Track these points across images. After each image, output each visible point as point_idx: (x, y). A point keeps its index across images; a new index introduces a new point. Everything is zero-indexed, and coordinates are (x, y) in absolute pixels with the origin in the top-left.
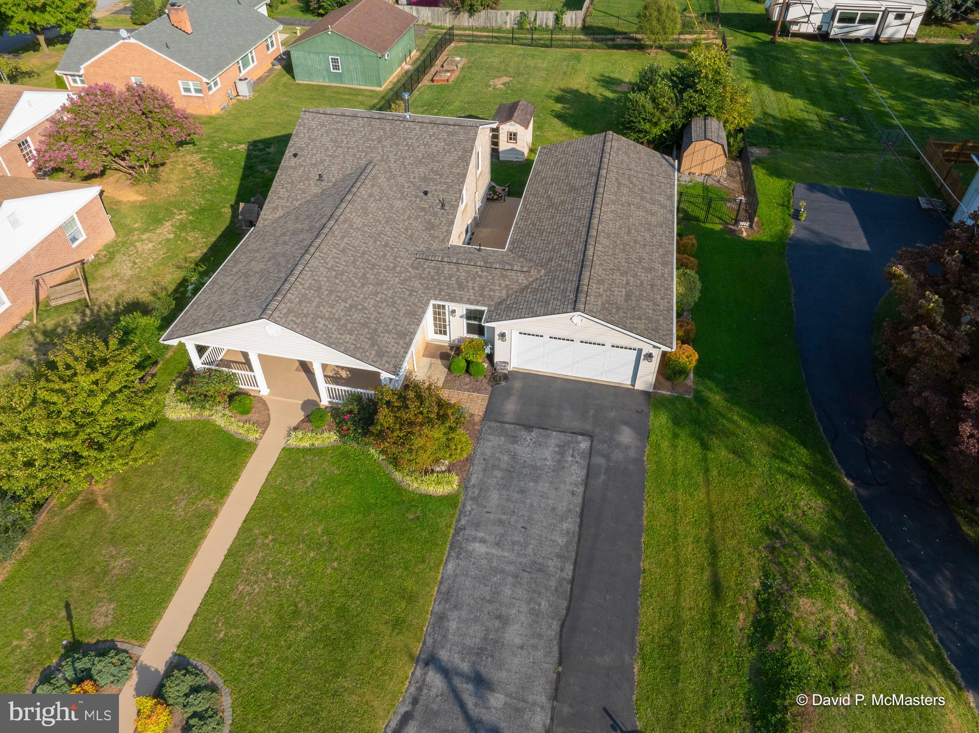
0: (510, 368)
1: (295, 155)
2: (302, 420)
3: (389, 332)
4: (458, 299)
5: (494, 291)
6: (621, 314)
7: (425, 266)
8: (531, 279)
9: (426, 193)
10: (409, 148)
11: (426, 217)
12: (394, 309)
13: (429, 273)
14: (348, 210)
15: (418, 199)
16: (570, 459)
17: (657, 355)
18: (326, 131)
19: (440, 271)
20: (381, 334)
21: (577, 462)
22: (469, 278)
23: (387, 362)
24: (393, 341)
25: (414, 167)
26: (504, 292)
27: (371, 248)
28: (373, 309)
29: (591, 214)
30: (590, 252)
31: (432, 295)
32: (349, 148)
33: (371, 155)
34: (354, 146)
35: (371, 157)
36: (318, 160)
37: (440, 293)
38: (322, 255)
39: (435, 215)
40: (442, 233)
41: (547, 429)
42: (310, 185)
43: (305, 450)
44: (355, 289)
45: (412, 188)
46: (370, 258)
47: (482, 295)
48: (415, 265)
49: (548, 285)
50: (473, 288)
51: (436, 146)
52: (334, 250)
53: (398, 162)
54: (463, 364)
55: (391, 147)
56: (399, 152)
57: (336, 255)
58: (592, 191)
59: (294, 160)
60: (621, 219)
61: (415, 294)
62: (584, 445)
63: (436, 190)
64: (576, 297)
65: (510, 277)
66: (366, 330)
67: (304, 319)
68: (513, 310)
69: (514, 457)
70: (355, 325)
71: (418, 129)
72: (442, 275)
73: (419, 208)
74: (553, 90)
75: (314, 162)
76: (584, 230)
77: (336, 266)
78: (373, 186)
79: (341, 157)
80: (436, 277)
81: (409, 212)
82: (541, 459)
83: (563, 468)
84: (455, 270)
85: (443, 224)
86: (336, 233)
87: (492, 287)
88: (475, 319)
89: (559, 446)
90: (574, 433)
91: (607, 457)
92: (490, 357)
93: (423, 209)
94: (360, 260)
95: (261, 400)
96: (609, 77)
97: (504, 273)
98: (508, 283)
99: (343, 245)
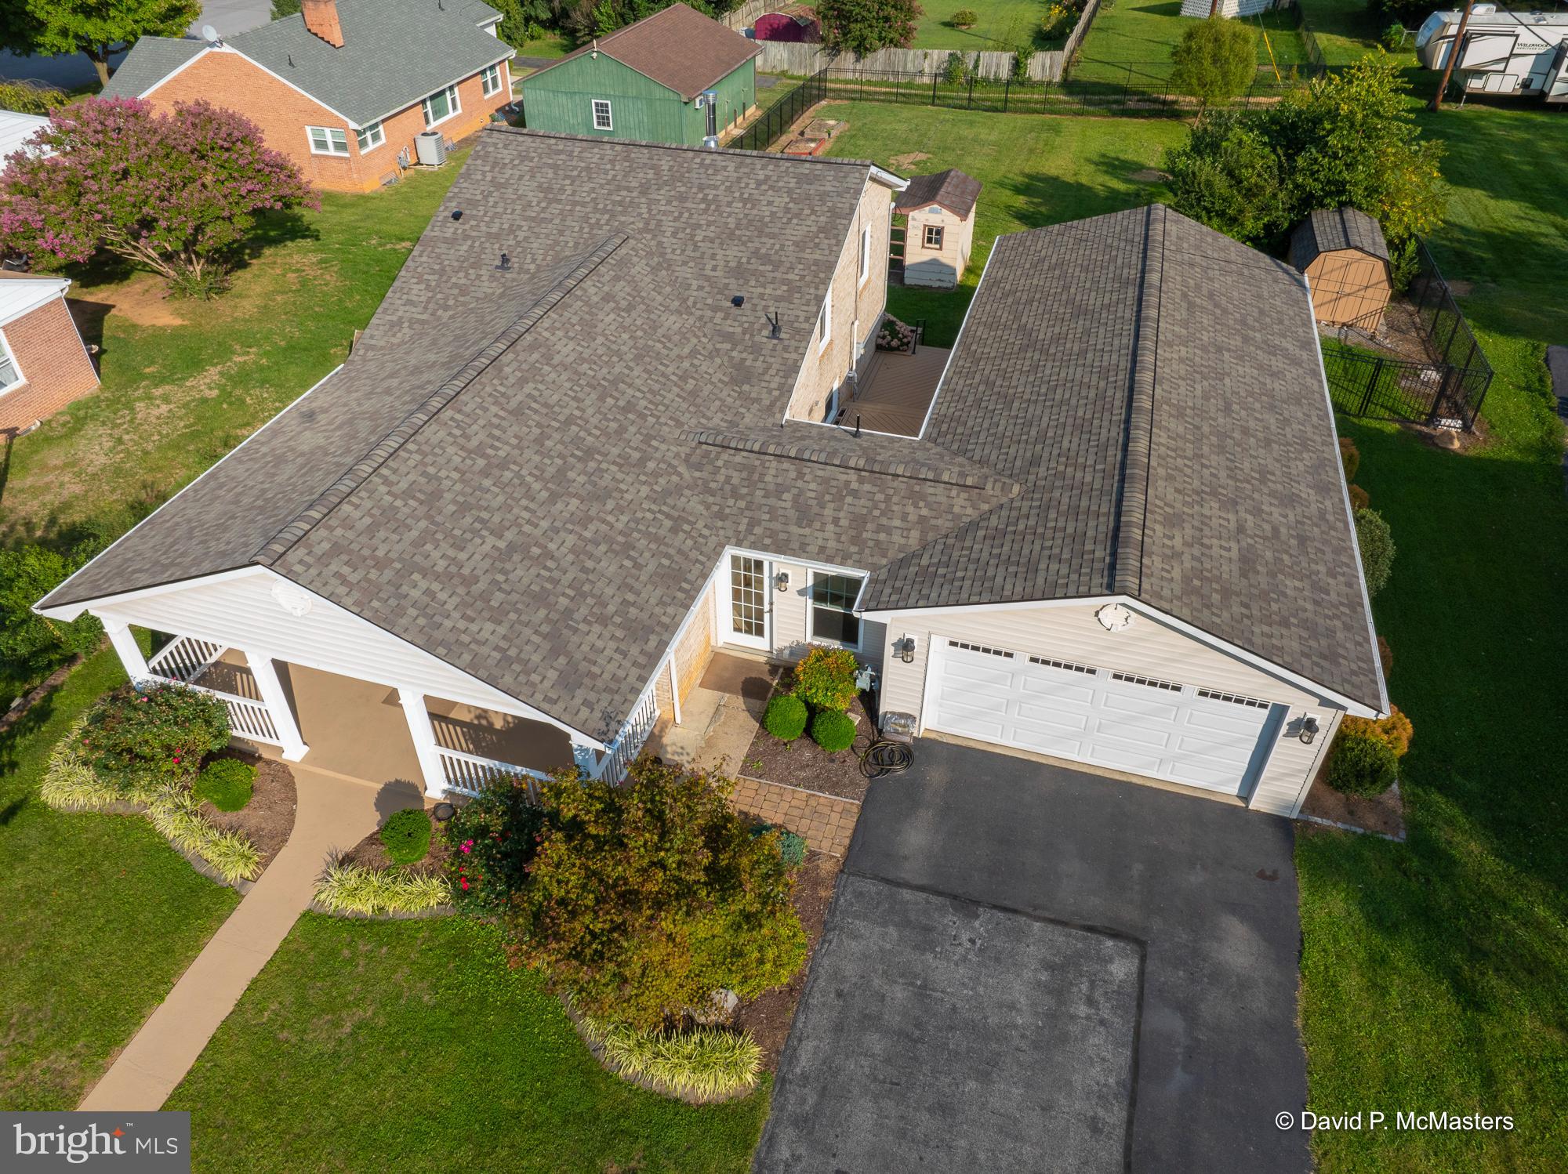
0: (919, 730)
1: (457, 216)
2: (371, 837)
3: (604, 621)
4: (795, 545)
5: (889, 531)
6: (1237, 610)
7: (720, 463)
8: (986, 507)
9: (738, 302)
10: (709, 205)
11: (734, 354)
12: (628, 563)
13: (729, 478)
14: (546, 323)
15: (720, 315)
16: (1082, 1010)
17: (1327, 722)
18: (531, 170)
19: (756, 477)
20: (583, 627)
21: (1102, 1022)
22: (828, 497)
23: (586, 703)
24: (612, 645)
25: (716, 245)
26: (915, 534)
27: (590, 411)
28: (570, 557)
29: (1134, 362)
30: (1140, 446)
31: (730, 533)
32: (575, 203)
33: (623, 219)
34: (588, 199)
35: (621, 223)
36: (506, 226)
37: (750, 531)
38: (458, 417)
39: (756, 349)
40: (770, 392)
41: (1015, 911)
42: (479, 276)
43: (359, 924)
44: (532, 506)
45: (707, 289)
46: (582, 434)
47: (856, 540)
48: (694, 459)
49: (1032, 522)
50: (836, 521)
51: (770, 203)
52: (494, 409)
53: (680, 235)
54: (800, 714)
55: (669, 202)
56: (686, 215)
57: (495, 421)
58: (1129, 314)
59: (452, 226)
60: (1204, 378)
61: (686, 527)
62: (1122, 968)
63: (761, 296)
64: (1114, 554)
65: (931, 499)
66: (542, 613)
67: (373, 574)
68: (938, 581)
69: (923, 992)
70: (514, 597)
71: (731, 168)
72: (761, 485)
73: (720, 333)
74: (1010, 175)
75: (494, 230)
76: (1119, 395)
77: (492, 447)
78: (617, 279)
79: (557, 221)
80: (744, 491)
81: (694, 341)
82: (1001, 1006)
83: (1064, 1038)
84: (793, 475)
85: (772, 372)
86: (507, 370)
87: (884, 521)
88: (835, 599)
89: (1049, 967)
90: (1091, 929)
91: (1187, 1009)
92: (870, 699)
93: (729, 337)
94: (557, 436)
95: (283, 774)
96: (1117, 159)
97: (917, 488)
98: (925, 512)
99: (519, 398)
